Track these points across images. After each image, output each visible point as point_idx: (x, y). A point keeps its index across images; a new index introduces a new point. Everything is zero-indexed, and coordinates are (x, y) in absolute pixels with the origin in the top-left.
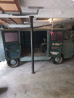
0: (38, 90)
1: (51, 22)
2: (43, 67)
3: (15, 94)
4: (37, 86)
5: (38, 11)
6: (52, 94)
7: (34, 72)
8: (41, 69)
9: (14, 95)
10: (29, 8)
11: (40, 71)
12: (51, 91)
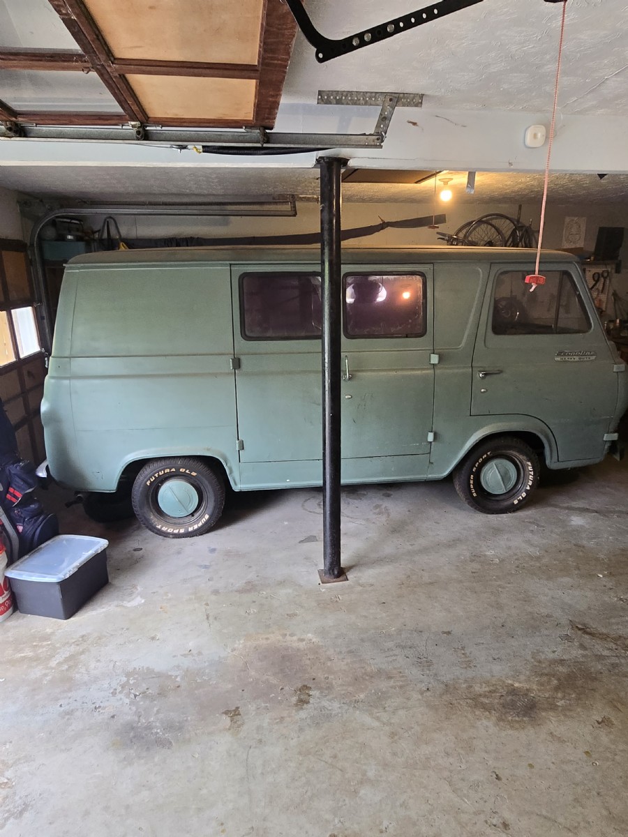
0: (383, 685)
1: (446, 197)
2: (396, 529)
3: (234, 713)
4: (376, 661)
5: (384, 119)
6: (485, 707)
7: (336, 570)
8: (388, 549)
9: (226, 720)
10: (325, 98)
11: (379, 561)
12: (478, 689)
